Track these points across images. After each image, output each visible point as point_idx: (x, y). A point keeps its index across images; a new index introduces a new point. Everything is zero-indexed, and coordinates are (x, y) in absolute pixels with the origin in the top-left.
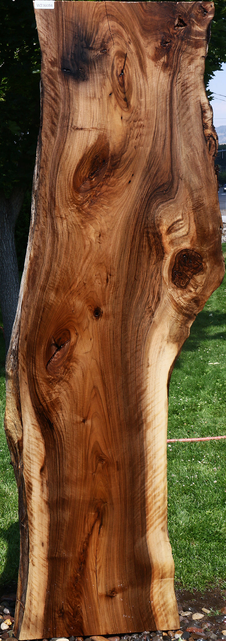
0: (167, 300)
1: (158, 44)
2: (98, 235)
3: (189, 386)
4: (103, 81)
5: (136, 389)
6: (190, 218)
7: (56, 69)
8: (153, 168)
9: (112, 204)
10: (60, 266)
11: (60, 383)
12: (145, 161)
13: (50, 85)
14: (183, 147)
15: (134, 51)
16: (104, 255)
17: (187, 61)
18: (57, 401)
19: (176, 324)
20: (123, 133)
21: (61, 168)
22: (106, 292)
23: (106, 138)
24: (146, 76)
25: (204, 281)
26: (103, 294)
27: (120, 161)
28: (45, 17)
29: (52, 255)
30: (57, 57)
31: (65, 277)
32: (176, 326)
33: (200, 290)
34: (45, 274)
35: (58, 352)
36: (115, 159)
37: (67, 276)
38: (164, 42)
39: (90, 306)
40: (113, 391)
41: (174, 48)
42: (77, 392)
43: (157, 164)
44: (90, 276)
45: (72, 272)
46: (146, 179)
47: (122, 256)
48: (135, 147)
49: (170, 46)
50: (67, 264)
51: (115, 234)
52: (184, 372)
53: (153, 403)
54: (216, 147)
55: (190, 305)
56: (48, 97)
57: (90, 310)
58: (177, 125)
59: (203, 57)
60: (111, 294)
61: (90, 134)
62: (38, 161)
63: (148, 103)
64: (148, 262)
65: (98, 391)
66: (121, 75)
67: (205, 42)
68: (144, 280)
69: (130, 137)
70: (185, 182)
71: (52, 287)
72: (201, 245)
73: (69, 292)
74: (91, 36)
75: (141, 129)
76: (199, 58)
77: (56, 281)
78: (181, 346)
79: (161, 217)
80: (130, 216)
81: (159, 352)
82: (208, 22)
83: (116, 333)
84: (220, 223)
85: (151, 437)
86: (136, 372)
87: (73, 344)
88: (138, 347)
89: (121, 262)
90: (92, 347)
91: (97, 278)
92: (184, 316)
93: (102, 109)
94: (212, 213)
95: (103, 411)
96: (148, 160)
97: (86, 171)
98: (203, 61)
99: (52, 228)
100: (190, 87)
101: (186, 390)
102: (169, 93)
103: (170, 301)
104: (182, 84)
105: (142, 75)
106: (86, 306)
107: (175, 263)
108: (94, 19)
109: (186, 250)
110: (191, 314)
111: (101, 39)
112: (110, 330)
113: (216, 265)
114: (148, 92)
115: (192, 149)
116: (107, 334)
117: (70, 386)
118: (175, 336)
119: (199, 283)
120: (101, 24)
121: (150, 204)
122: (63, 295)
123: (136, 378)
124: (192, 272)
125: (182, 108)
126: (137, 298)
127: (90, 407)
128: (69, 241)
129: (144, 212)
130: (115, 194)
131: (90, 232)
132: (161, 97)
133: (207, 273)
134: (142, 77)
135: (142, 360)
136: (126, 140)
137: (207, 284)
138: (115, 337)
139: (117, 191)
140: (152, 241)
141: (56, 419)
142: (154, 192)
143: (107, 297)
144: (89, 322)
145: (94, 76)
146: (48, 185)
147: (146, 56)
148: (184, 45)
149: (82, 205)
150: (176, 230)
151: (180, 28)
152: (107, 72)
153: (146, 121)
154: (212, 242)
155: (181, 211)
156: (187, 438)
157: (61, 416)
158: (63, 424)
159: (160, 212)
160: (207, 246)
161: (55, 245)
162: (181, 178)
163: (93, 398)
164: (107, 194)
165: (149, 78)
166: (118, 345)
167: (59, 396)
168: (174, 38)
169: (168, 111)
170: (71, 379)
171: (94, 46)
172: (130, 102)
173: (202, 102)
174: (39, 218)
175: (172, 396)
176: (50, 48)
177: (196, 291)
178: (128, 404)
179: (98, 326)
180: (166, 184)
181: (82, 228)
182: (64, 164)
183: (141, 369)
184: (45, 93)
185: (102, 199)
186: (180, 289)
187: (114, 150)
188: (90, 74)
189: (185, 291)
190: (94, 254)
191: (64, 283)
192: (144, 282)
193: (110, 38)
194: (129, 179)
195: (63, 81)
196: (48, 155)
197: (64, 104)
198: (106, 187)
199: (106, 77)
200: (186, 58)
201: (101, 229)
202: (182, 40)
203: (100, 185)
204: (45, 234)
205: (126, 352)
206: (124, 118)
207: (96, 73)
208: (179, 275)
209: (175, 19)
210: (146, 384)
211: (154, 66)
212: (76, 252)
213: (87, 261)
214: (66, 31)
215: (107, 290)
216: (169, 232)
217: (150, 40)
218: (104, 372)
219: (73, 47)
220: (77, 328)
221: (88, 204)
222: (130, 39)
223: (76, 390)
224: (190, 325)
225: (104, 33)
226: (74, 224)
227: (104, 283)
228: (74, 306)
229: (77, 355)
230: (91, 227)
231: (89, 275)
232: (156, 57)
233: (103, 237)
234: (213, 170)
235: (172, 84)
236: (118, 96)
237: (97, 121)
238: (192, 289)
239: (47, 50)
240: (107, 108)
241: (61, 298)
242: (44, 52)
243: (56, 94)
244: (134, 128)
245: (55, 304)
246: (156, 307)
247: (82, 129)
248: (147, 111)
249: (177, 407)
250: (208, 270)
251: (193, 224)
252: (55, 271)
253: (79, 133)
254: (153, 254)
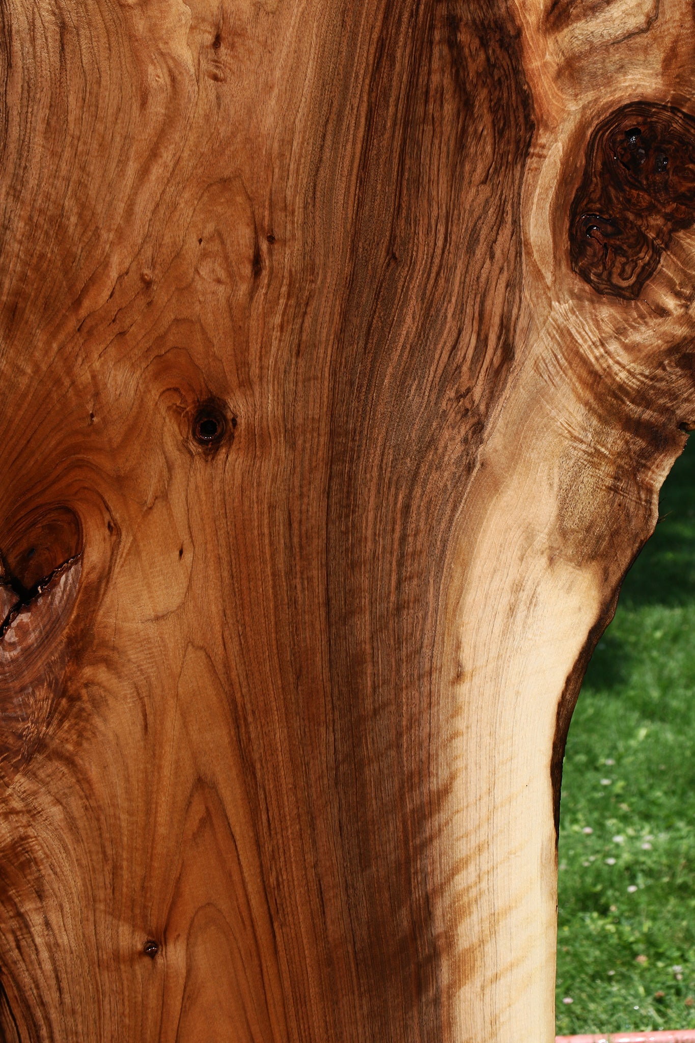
0: (548, 355)
2: (209, 38)
3: (655, 775)
5: (402, 788)
10: (26, 195)
11: (33, 765)
16: (239, 138)
18: (17, 855)
19: (589, 471)
22: (253, 323)
26: (239, 331)
31: (52, 251)
32: (592, 480)
35: (24, 617)
37: (60, 243)
39: (176, 390)
40: (293, 798)
42: (115, 806)
44: (174, 243)
45: (86, 227)
47: (328, 142)
50: (58, 183)
51: (289, 34)
52: (633, 704)
53: (485, 855)
55: (662, 379)
57: (177, 411)
60: (276, 334)
64: (453, 170)
65: (221, 801)
68: (437, 261)
73: (72, 324)
78: (614, 579)
81: (512, 610)
83: (300, 522)
85: (479, 1021)
86: (399, 706)
87: (94, 576)
88: (411, 588)
89: (322, 173)
90: (189, 587)
91: (205, 255)
92: (628, 435)
95: (242, 900)
101: (642, 794)
103: (563, 361)
106: (155, 394)
107: (586, 173)
109: (641, 107)
110: (664, 424)
112: (272, 508)
116: (260, 526)
117: (83, 780)
118: (588, 529)
122: (40, 338)
123: (400, 735)
124: (668, 217)
126: (404, 347)
127: (179, 880)
128: (63, 67)
131: (168, 23)
135: (426, 651)
138: (296, 540)
140: (475, 66)
141: (13, 944)
143: (254, 348)
144: (170, 468)
156: (655, 1029)
157: (37, 928)
158: (48, 966)
163: (195, 836)
166: (310, 579)
167: (31, 832)
170: (86, 745)
175: (575, 821)
177: (687, 307)
178: (365, 861)
179: (217, 486)
183: (425, 690)
186: (612, 304)
189: (637, 308)
190: (192, 136)
191: (43, 278)
192: (435, 269)
201: (221, 8)
205: (352, 613)
208: (606, 235)
210: (449, 765)
212: (100, 127)
213: (157, 171)
215: (254, 314)
216: (558, 17)
218: (248, 706)
220: (111, 498)
223: (113, 796)
224: (659, 477)
227: (242, 278)
228: (97, 395)
229: (117, 631)
231: (167, 240)
233: (232, 46)
238: (670, 302)
241: (32, 355)
246: (492, 392)
249: (598, 877)
254: (476, 130)
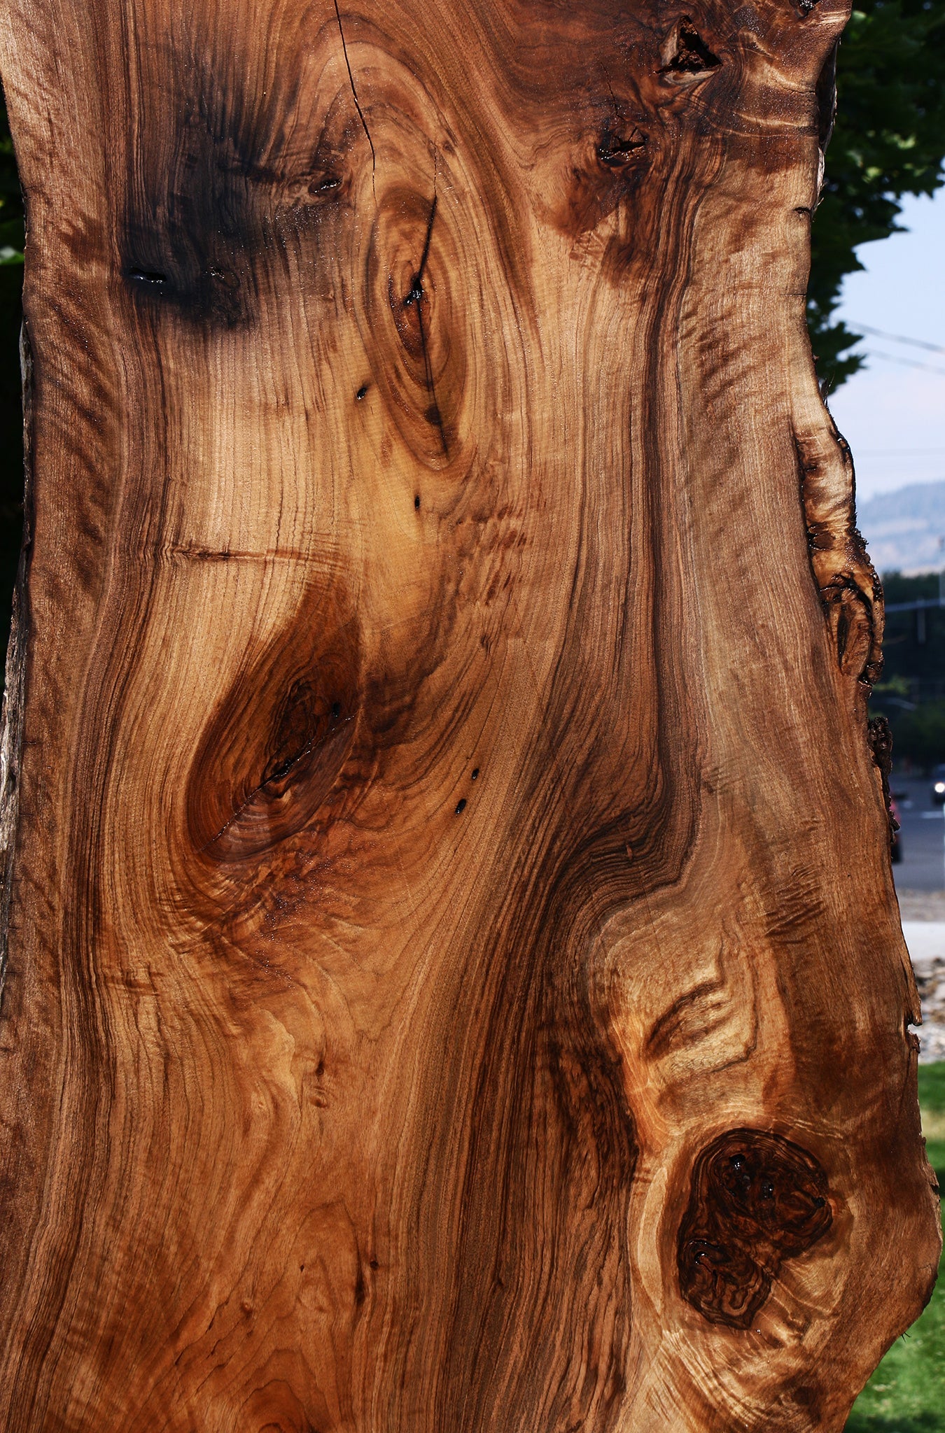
0: (660, 1387)
1: (584, 153)
2: (312, 1066)
4: (326, 330)
6: (755, 976)
7: (95, 273)
8: (571, 737)
9: (379, 911)
10: (126, 1225)
12: (533, 706)
13: (69, 348)
14: (715, 636)
15: (470, 187)
16: (342, 1163)
17: (723, 233)
20: (426, 575)
21: (127, 743)
22: (356, 1353)
23: (342, 596)
24: (531, 304)
25: (838, 1289)
26: (341, 1361)
27: (411, 707)
28: (38, 23)
29: (82, 1169)
30: (100, 213)
31: (151, 1282)
33: (823, 1335)
34: (50, 1270)
36: (388, 697)
37: (160, 1272)
38: (611, 145)
39: (276, 1425)
41: (660, 172)
43: (589, 718)
44: (276, 1271)
45: (186, 1256)
46: (541, 793)
47: (432, 1166)
48: (485, 641)
49: (644, 163)
50: (158, 1212)
51: (392, 1060)
54: (872, 634)
55: (778, 1414)
56: (63, 407)
58: (683, 534)
59: (800, 210)
60: (379, 1363)
61: (267, 581)
62: (15, 712)
63: (542, 430)
64: (559, 1196)
66: (410, 297)
67: (808, 142)
68: (544, 1287)
69: (457, 592)
70: (729, 801)
71: (84, 1334)
72: (819, 1107)
73: (169, 1357)
74: (266, 117)
75: (511, 555)
76: (781, 215)
77: (101, 1303)
79: (614, 972)
80: (466, 970)
82: (823, 47)
84: (907, 999)
89: (426, 1197)
91: (306, 1282)
93: (323, 463)
94: (861, 952)
96: (545, 702)
97: (250, 755)
98: (800, 232)
99: (82, 1034)
100: (743, 354)
102: (639, 383)
103: (675, 1393)
104: (702, 338)
105: (509, 302)
107: (692, 1199)
108: (276, 37)
109: (744, 1133)
111: (312, 131)
113: (894, 1205)
114: (542, 379)
115: (755, 645)
119: (816, 1301)
120: (310, 62)
121: (559, 910)
122: (136, 1372)
124: (776, 1245)
125: (705, 453)
126: (511, 1377)
128: (166, 1096)
129: (533, 949)
130: (389, 863)
131: (272, 1051)
132: (604, 402)
133: (852, 1248)
134: (510, 309)
136: (438, 608)
137: (855, 1306)
139: (401, 852)
140: (577, 1091)
142: (577, 852)
143: (357, 1379)
145: (280, 305)
146: (64, 827)
147: (530, 210)
148: (711, 155)
149: (230, 920)
150: (694, 1038)
151: (689, 76)
152: (343, 286)
153: (533, 515)
154: (870, 1095)
155: (712, 944)
159: (612, 951)
160: (848, 1113)
161: (101, 1121)
162: (706, 784)
164: (351, 864)
165: (544, 312)
168: (662, 124)
169: (639, 468)
171: (278, 163)
172: (454, 427)
173: (800, 425)
174: (21, 987)
176: (64, 171)
177: (800, 1338)
180: (634, 813)
181: (234, 1030)
182: (139, 720)
184: (47, 387)
185: (327, 891)
186: (723, 1333)
187: (383, 653)
188: (262, 297)
189: (749, 1338)
190: (295, 1164)
191: (141, 1310)
192: (542, 1296)
193: (357, 127)
194: (458, 789)
195: (134, 330)
196: (61, 684)
197: (140, 439)
198: (347, 830)
199: (341, 310)
200: (718, 217)
201: (325, 1037)
202: (700, 132)
203: (319, 822)
204: (50, 1065)
206: (427, 502)
207: (290, 290)
208: (714, 1262)
209: (665, 35)
211: (567, 256)
212: (202, 1155)
213: (258, 1197)
214: (141, 93)
215: (357, 1344)
216: (658, 1045)
217: (545, 136)
219: (178, 168)
221: (261, 915)
222: (448, 131)
225: (325, 102)
226: (191, 1013)
227: (344, 1305)
230: (277, 1027)
231: (268, 1267)
232: (577, 215)
233: (335, 1073)
234: (860, 744)
235: (656, 343)
236: (397, 399)
237: (300, 516)
238: (783, 1333)
239: (49, 183)
240: (345, 459)
241: (127, 1391)
242: (38, 189)
243: (100, 392)
244: (476, 551)
245: (95, 1424)
246: (604, 1427)
247: (226, 556)
248: (536, 470)
250: (858, 1235)
251: (772, 1004)
252: (98, 1250)
253: (213, 576)
254: (580, 1155)
